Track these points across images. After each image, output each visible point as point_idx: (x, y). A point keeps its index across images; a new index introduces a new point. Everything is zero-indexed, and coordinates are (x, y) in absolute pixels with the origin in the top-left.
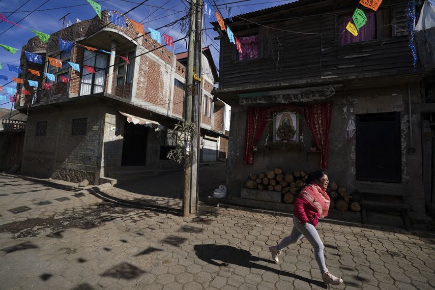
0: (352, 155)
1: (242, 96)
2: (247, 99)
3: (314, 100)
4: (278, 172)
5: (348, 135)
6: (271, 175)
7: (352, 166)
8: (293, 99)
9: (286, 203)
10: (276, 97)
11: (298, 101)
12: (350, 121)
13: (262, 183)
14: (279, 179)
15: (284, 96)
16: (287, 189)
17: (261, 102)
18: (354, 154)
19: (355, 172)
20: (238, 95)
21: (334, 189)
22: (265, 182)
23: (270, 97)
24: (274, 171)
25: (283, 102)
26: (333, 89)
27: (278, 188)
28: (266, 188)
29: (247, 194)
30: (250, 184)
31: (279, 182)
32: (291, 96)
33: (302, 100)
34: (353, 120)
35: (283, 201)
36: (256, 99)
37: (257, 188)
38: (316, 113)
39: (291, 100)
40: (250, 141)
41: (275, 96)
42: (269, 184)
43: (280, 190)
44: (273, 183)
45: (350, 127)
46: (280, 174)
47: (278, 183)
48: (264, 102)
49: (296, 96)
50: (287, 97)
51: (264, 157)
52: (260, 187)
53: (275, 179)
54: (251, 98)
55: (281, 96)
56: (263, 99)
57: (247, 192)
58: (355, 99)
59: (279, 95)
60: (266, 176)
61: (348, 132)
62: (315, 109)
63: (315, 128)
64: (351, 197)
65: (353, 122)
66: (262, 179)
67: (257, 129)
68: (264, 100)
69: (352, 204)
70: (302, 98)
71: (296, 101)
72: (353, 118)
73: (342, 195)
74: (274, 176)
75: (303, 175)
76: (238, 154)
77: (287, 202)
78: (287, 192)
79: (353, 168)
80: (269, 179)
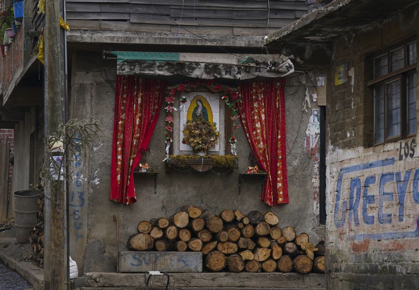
0: (314, 180)
1: (122, 56)
2: (131, 63)
3: (258, 77)
4: (195, 213)
5: (308, 143)
6: (182, 220)
7: (315, 199)
8: (224, 73)
9: (211, 271)
10: (193, 66)
11: (231, 78)
12: (312, 117)
13: (164, 238)
14: (197, 227)
15: (207, 66)
16: (212, 246)
17: (161, 73)
18: (318, 177)
19: (318, 209)
20: (114, 52)
21: (290, 240)
22: (171, 234)
23: (182, 65)
24: (188, 213)
25: (205, 76)
26: (291, 63)
27: (197, 244)
28: (172, 246)
29: (135, 262)
30: (140, 241)
31: (198, 232)
32: (221, 67)
33: (239, 76)
34: (317, 116)
35: (206, 269)
36: (151, 66)
37: (154, 249)
38: (257, 100)
39: (220, 74)
40: (128, 151)
41: (191, 63)
42: (178, 239)
43: (199, 248)
44: (185, 236)
45: (312, 129)
46: (199, 217)
47: (194, 235)
48: (167, 74)
49: (228, 68)
50: (212, 68)
51: (155, 187)
52: (161, 245)
53: (189, 227)
54: (140, 62)
55: (203, 65)
56: (167, 67)
57: (134, 258)
58: (320, 78)
59: (198, 64)
60: (172, 223)
61: (308, 138)
62: (254, 91)
63: (255, 129)
64: (317, 249)
65: (316, 120)
66: (164, 230)
67: (140, 126)
68: (168, 70)
69: (319, 260)
70: (239, 73)
71: (228, 76)
72: (316, 113)
73: (303, 247)
74: (187, 222)
75: (239, 218)
76: (97, 181)
77: (215, 269)
78: (213, 250)
79: (315, 203)
80: (179, 229)
